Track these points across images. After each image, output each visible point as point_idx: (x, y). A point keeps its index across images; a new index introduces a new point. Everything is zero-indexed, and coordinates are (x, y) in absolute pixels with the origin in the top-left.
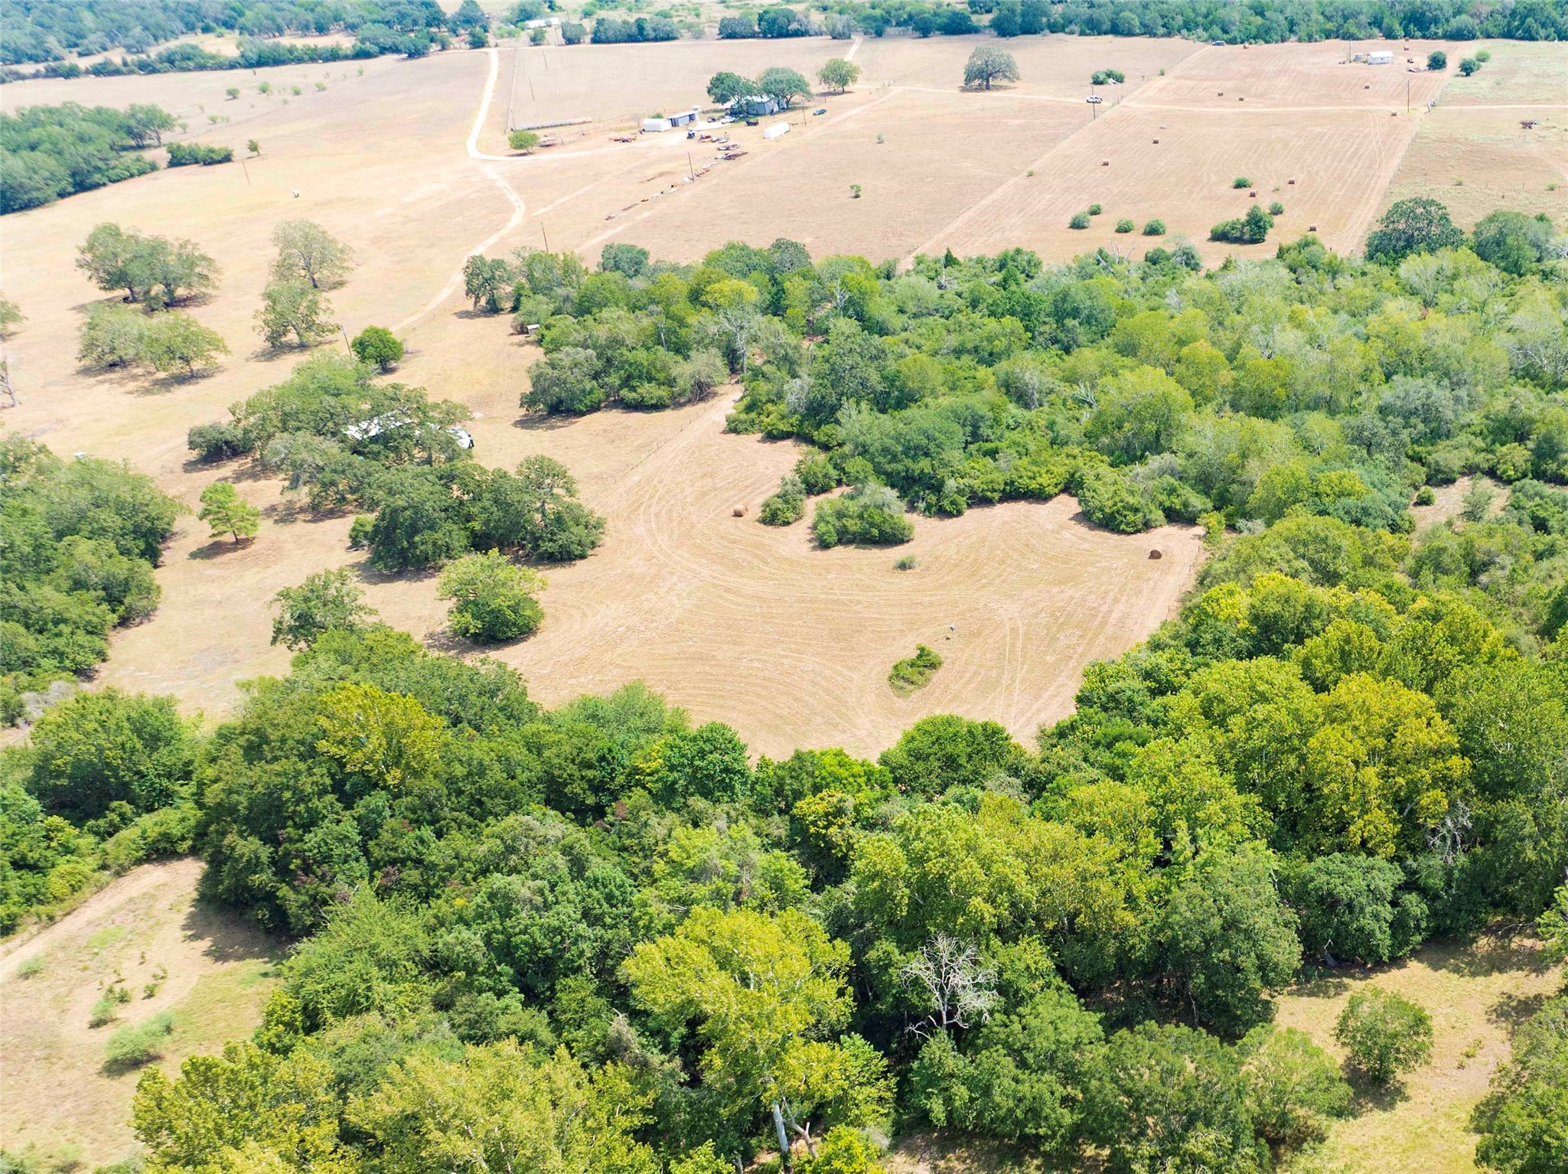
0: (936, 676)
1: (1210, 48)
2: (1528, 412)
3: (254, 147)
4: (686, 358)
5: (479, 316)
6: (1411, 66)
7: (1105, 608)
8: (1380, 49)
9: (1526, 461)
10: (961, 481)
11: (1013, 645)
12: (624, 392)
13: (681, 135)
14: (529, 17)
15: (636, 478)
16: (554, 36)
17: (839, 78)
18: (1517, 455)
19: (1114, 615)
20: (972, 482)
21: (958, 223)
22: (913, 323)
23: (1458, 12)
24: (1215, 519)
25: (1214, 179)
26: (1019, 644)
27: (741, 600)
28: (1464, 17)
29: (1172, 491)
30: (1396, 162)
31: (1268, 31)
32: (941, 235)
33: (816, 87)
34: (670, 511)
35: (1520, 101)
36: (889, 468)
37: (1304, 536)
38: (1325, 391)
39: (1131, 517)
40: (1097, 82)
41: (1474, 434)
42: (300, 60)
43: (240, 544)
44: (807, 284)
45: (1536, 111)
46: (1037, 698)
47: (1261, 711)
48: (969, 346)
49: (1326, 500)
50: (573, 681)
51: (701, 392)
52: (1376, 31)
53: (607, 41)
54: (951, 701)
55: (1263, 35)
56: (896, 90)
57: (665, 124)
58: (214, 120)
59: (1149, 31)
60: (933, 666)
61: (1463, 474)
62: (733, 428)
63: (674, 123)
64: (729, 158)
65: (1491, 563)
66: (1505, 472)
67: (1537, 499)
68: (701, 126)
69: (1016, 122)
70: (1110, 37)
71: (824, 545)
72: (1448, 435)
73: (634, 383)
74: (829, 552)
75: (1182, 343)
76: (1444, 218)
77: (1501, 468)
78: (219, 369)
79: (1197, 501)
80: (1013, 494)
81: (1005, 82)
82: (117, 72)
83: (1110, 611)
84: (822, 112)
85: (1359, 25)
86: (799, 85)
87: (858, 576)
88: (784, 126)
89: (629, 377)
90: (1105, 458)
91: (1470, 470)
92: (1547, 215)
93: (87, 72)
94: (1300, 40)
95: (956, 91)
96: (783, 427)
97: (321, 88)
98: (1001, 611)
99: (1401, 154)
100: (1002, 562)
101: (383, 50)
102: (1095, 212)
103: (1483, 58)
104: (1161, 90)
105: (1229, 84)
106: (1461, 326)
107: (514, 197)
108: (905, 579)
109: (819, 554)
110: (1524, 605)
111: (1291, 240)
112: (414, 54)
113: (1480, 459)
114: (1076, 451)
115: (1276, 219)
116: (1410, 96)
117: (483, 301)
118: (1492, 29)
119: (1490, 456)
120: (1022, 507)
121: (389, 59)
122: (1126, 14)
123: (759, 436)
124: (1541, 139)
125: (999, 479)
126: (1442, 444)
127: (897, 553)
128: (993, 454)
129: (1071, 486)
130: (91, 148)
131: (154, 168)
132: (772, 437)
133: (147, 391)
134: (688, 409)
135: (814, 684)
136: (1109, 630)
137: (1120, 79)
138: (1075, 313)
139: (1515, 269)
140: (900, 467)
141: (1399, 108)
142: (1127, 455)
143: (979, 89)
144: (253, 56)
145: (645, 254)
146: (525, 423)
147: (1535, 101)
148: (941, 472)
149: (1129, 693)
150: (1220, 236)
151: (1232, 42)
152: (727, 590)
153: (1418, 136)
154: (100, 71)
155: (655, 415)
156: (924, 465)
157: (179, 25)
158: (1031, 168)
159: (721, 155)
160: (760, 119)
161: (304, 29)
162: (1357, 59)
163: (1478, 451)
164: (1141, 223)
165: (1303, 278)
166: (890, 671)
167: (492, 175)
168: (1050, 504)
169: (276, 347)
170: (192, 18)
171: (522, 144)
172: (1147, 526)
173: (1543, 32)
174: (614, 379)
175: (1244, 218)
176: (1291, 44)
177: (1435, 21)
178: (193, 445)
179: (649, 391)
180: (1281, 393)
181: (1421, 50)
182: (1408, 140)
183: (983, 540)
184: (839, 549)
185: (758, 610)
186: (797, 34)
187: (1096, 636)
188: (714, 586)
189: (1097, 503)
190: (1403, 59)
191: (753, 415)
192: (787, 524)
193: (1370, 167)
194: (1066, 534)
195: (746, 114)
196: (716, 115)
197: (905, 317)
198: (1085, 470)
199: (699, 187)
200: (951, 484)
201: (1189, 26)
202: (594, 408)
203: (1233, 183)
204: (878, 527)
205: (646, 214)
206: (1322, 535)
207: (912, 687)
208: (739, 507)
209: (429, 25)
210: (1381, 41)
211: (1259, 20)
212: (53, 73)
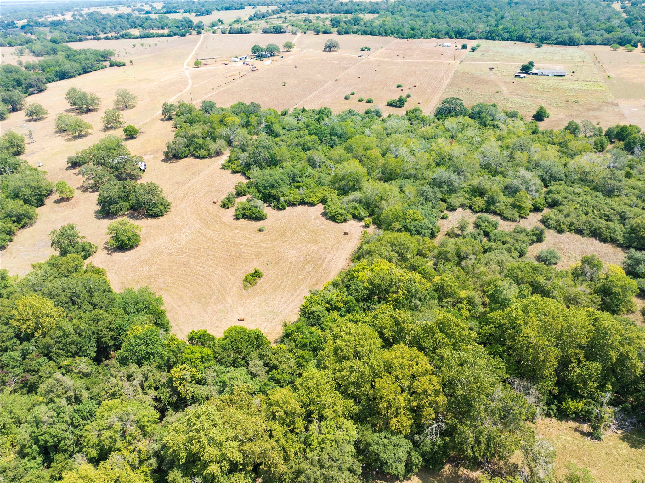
0: (260, 281)
1: (397, 40)
2: (485, 187)
3: (131, 62)
4: (215, 142)
5: (166, 120)
6: (456, 48)
7: (324, 256)
8: (447, 42)
9: (483, 205)
10: (286, 198)
11: (289, 269)
12: (195, 152)
13: (242, 62)
14: (214, 26)
15: (189, 185)
16: (219, 31)
17: (289, 47)
18: (480, 202)
19: (327, 259)
20: (290, 198)
21: (311, 96)
22: (287, 133)
23: (472, 31)
24: (369, 220)
25: (391, 84)
26: (291, 269)
27: (205, 239)
28: (473, 33)
29: (355, 208)
30: (448, 80)
31: (415, 35)
32: (305, 100)
33: (282, 49)
34: (194, 199)
35: (489, 60)
36: (263, 191)
37: (396, 243)
38: (414, 172)
39: (340, 217)
40: (362, 50)
41: (465, 191)
42: (154, 37)
43: (68, 199)
44: (256, 118)
45: (494, 64)
46: (292, 295)
47: (357, 363)
48: (301, 143)
49: (408, 221)
50: (141, 269)
51: (218, 153)
52: (447, 36)
53: (232, 33)
54: (262, 293)
55: (413, 37)
56: (305, 51)
57: (238, 60)
58: (127, 53)
59: (380, 34)
60: (259, 277)
61: (460, 207)
62: (224, 168)
63: (241, 59)
64: (252, 71)
65: (466, 257)
66: (475, 208)
67: (486, 222)
68: (248, 60)
69: (336, 62)
70: (369, 36)
71: (237, 219)
72: (455, 191)
73: (198, 150)
74: (239, 221)
75: (367, 149)
76: (462, 104)
77: (474, 206)
78: (90, 134)
79: (363, 213)
80: (303, 203)
81: (336, 49)
82: (110, 39)
83: (326, 258)
84: (282, 57)
85: (442, 34)
86: (276, 49)
87: (245, 233)
88: (270, 61)
89: (196, 148)
90: (336, 191)
91: (463, 206)
92: (496, 104)
93: (103, 39)
94: (424, 38)
95: (322, 52)
96: (238, 169)
97: (156, 45)
98: (288, 253)
99: (450, 77)
100: (294, 231)
101: (175, 34)
102: (353, 94)
103: (478, 46)
104: (381, 53)
105: (401, 52)
106: (463, 149)
107: (190, 81)
108: (260, 235)
109: (235, 221)
110: (478, 278)
111: (412, 108)
112: (182, 35)
113: (466, 202)
114: (326, 189)
115: (408, 99)
116: (455, 58)
117: (167, 116)
118: (482, 36)
119: (470, 201)
120: (305, 207)
121: (176, 36)
122: (375, 29)
123: (230, 171)
124: (495, 74)
125: (299, 197)
126: (453, 195)
127: (260, 224)
128: (298, 187)
129: (323, 201)
130: (88, 62)
131: (105, 67)
132: (234, 172)
133: (69, 140)
134: (213, 159)
135: (218, 280)
136: (324, 266)
137: (369, 49)
138: (336, 134)
139: (483, 124)
140: (267, 191)
141: (451, 61)
142: (343, 191)
143: (328, 51)
144: (142, 35)
145: (214, 104)
146: (165, 161)
147: (494, 61)
148: (280, 195)
149: (318, 313)
150: (390, 105)
151: (404, 38)
152: (202, 234)
153: (456, 72)
154: (106, 38)
155: (203, 160)
156: (274, 192)
157: (129, 26)
158: (337, 78)
159: (250, 70)
160: (264, 59)
161: (158, 28)
162: (440, 45)
163: (466, 199)
164: (366, 99)
165: (413, 122)
166: (244, 278)
167: (187, 73)
168: (315, 207)
169: (107, 128)
170: (133, 24)
171: (197, 64)
172: (345, 220)
173: (497, 38)
174: (192, 148)
175: (397, 99)
176: (421, 40)
177: (465, 34)
178: (68, 162)
179: (202, 152)
180: (398, 171)
181: (460, 42)
182: (453, 73)
183: (290, 221)
184: (242, 220)
185: (209, 244)
186: (283, 33)
187: (319, 268)
188: (199, 232)
189: (329, 211)
190: (454, 45)
191: (230, 164)
192: (228, 208)
193: (440, 82)
194: (318, 221)
195: (261, 57)
196: (253, 57)
197: (284, 131)
198: (328, 196)
199: (241, 80)
200: (282, 199)
201: (392, 33)
202: (186, 157)
203: (396, 85)
204: (255, 214)
205: (224, 88)
206: (403, 243)
207: (250, 285)
208: (215, 200)
209: (189, 28)
210: (448, 39)
211: (412, 32)
212: (94, 39)
